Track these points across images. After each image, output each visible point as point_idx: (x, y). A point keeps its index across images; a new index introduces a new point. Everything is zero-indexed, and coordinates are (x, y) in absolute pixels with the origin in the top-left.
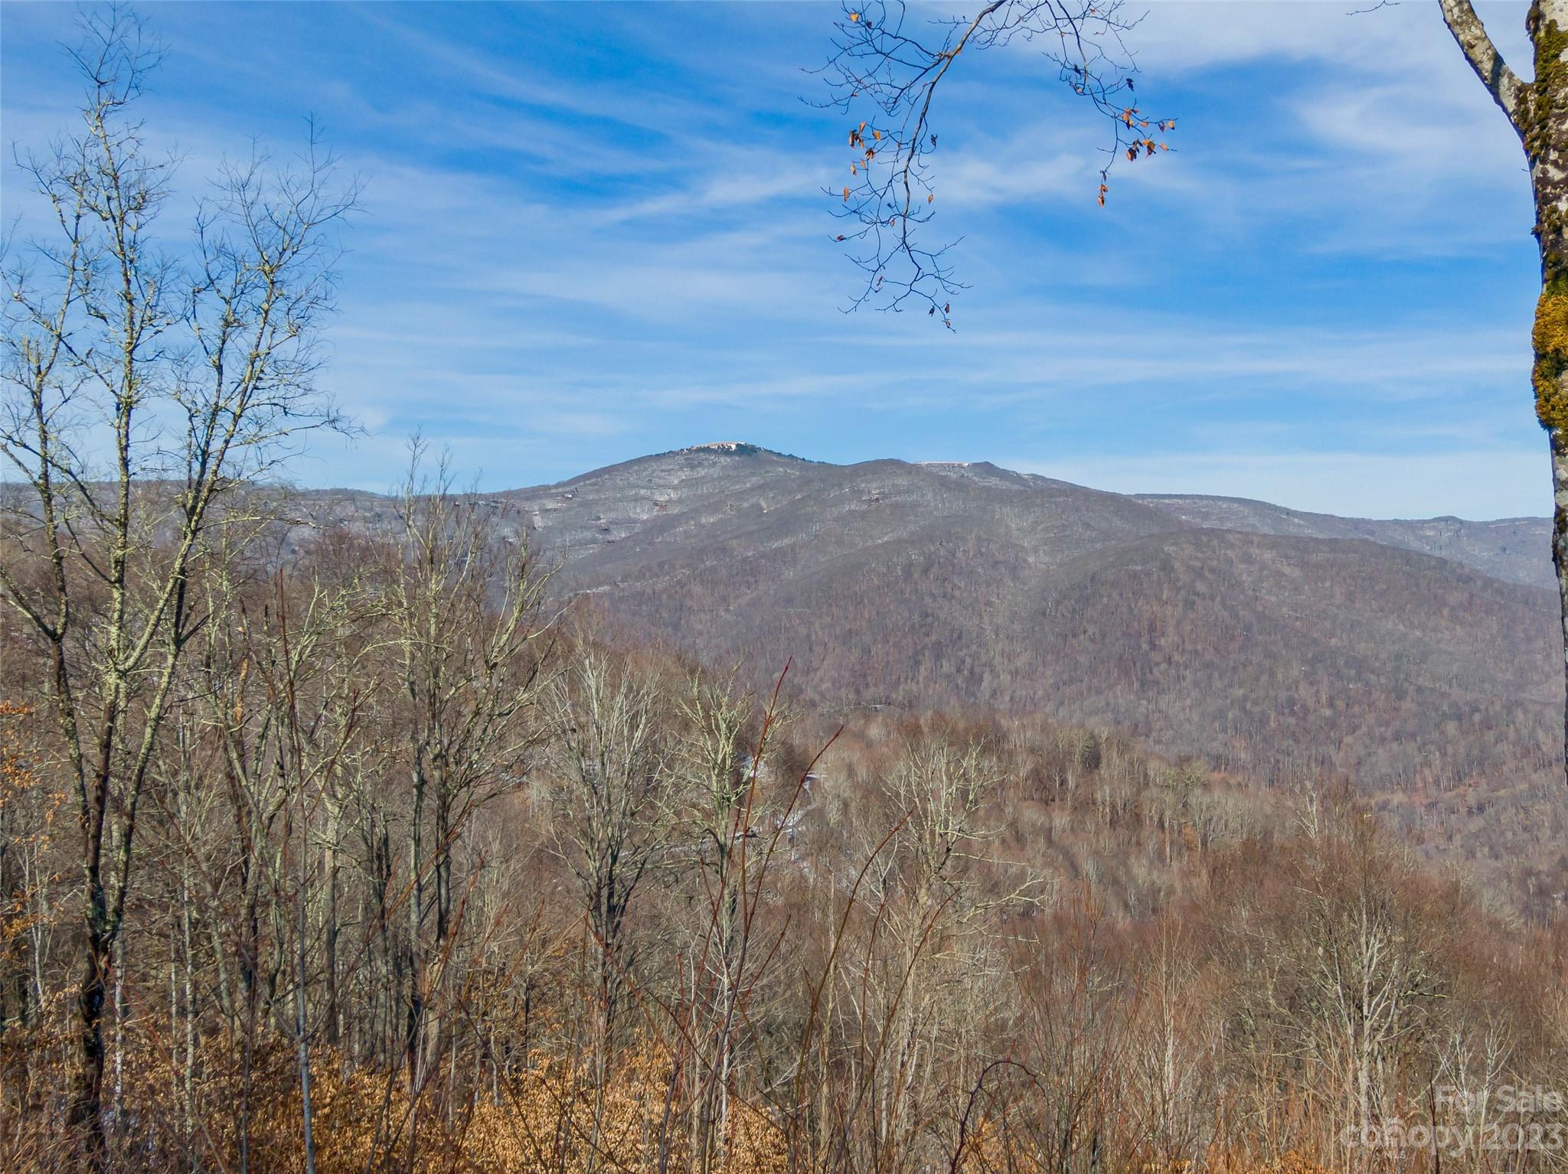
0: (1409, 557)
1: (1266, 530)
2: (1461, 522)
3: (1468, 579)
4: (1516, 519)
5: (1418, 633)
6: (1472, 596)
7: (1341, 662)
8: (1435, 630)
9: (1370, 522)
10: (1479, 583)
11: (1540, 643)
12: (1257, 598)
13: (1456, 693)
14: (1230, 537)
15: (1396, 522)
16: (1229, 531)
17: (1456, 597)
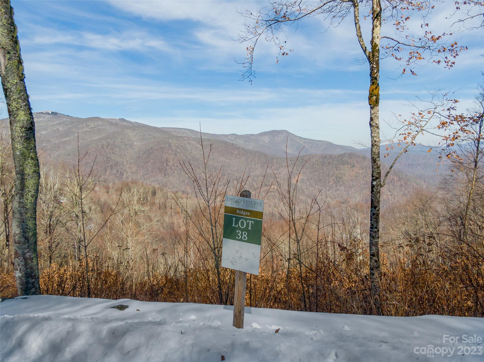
0: (226, 143)
1: (193, 137)
2: (237, 135)
3: (239, 148)
4: (248, 134)
5: (228, 161)
6: (239, 152)
7: (211, 168)
8: (231, 160)
9: (217, 135)
10: (241, 149)
11: (253, 163)
12: (191, 153)
13: (236, 174)
14: (185, 138)
15: (223, 135)
16: (184, 137)
17: (236, 152)
